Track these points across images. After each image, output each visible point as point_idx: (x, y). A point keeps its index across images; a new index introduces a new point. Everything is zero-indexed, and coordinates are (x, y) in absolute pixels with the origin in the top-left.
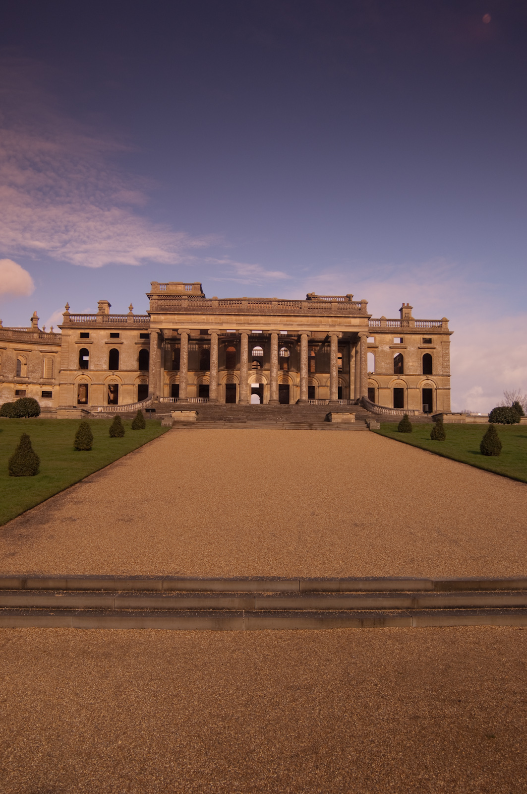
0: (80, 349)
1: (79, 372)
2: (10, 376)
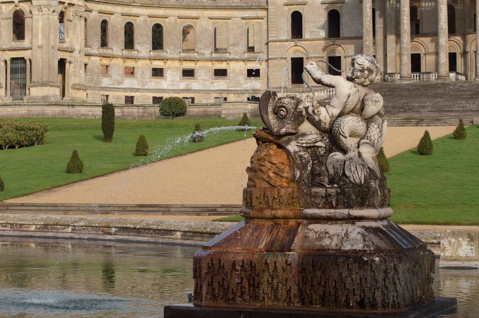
0: (291, 13)
1: (291, 42)
2: (206, 52)
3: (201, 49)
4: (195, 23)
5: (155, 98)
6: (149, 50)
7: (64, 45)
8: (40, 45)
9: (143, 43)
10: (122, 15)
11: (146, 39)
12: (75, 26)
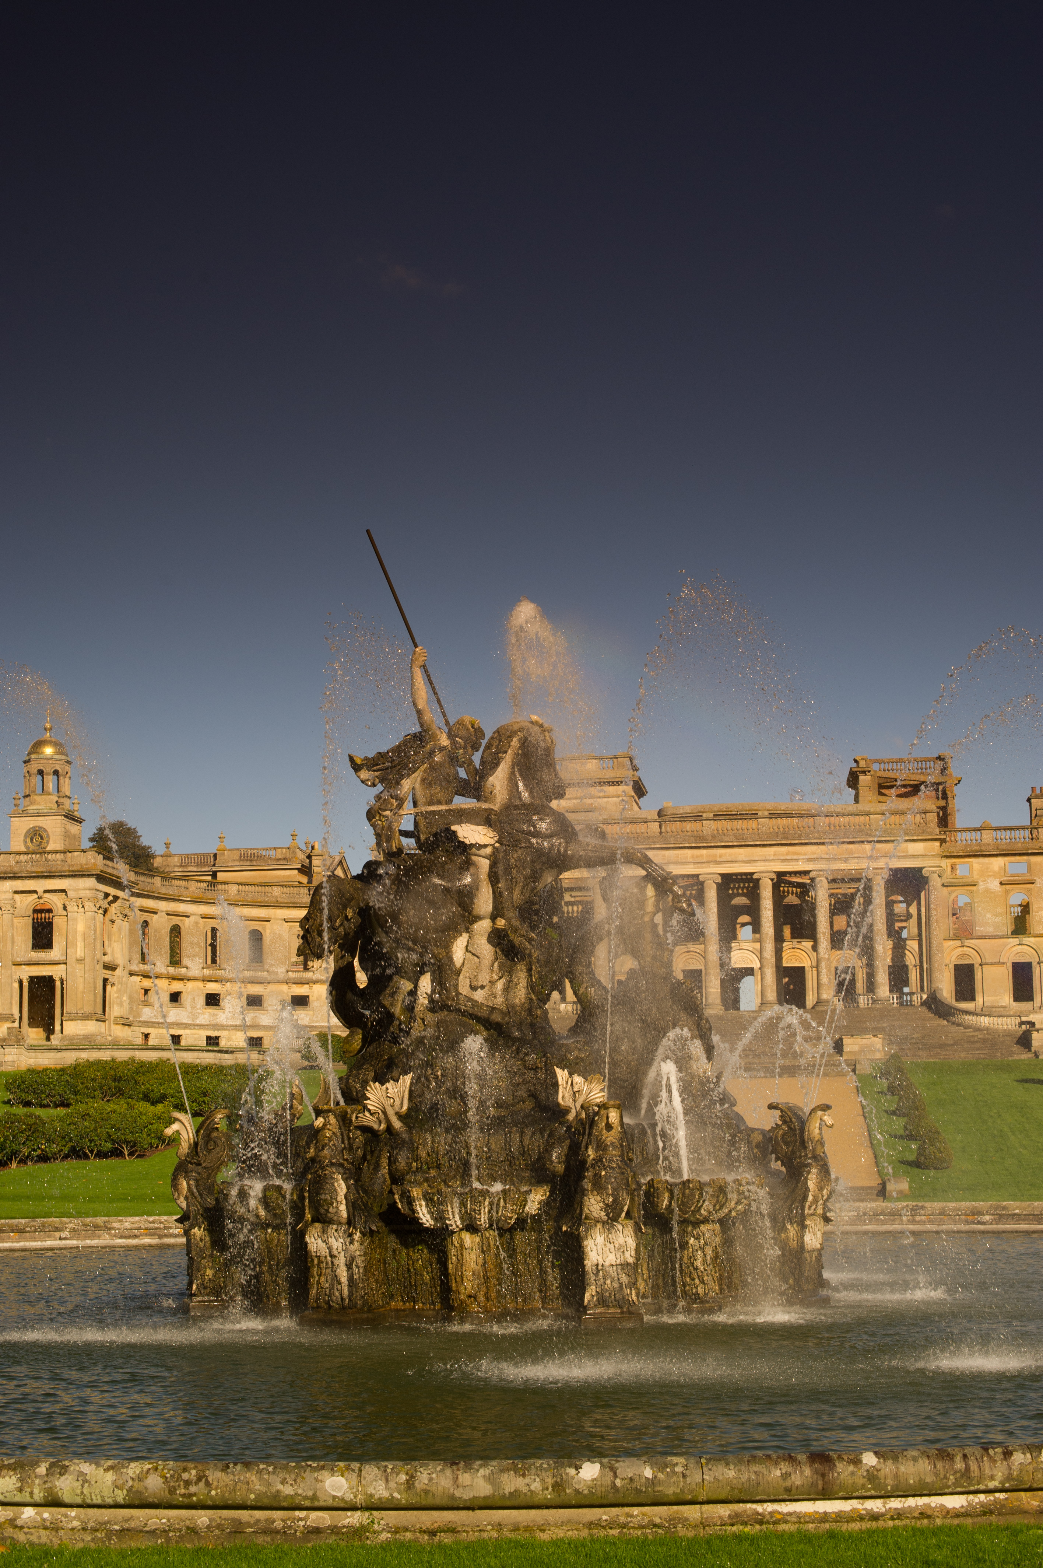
2: (279, 970)
3: (272, 965)
4: (264, 928)
5: (209, 1038)
6: (201, 966)
7: (107, 959)
8: (78, 957)
9: (194, 956)
10: (168, 914)
11: (197, 950)
12: (119, 929)
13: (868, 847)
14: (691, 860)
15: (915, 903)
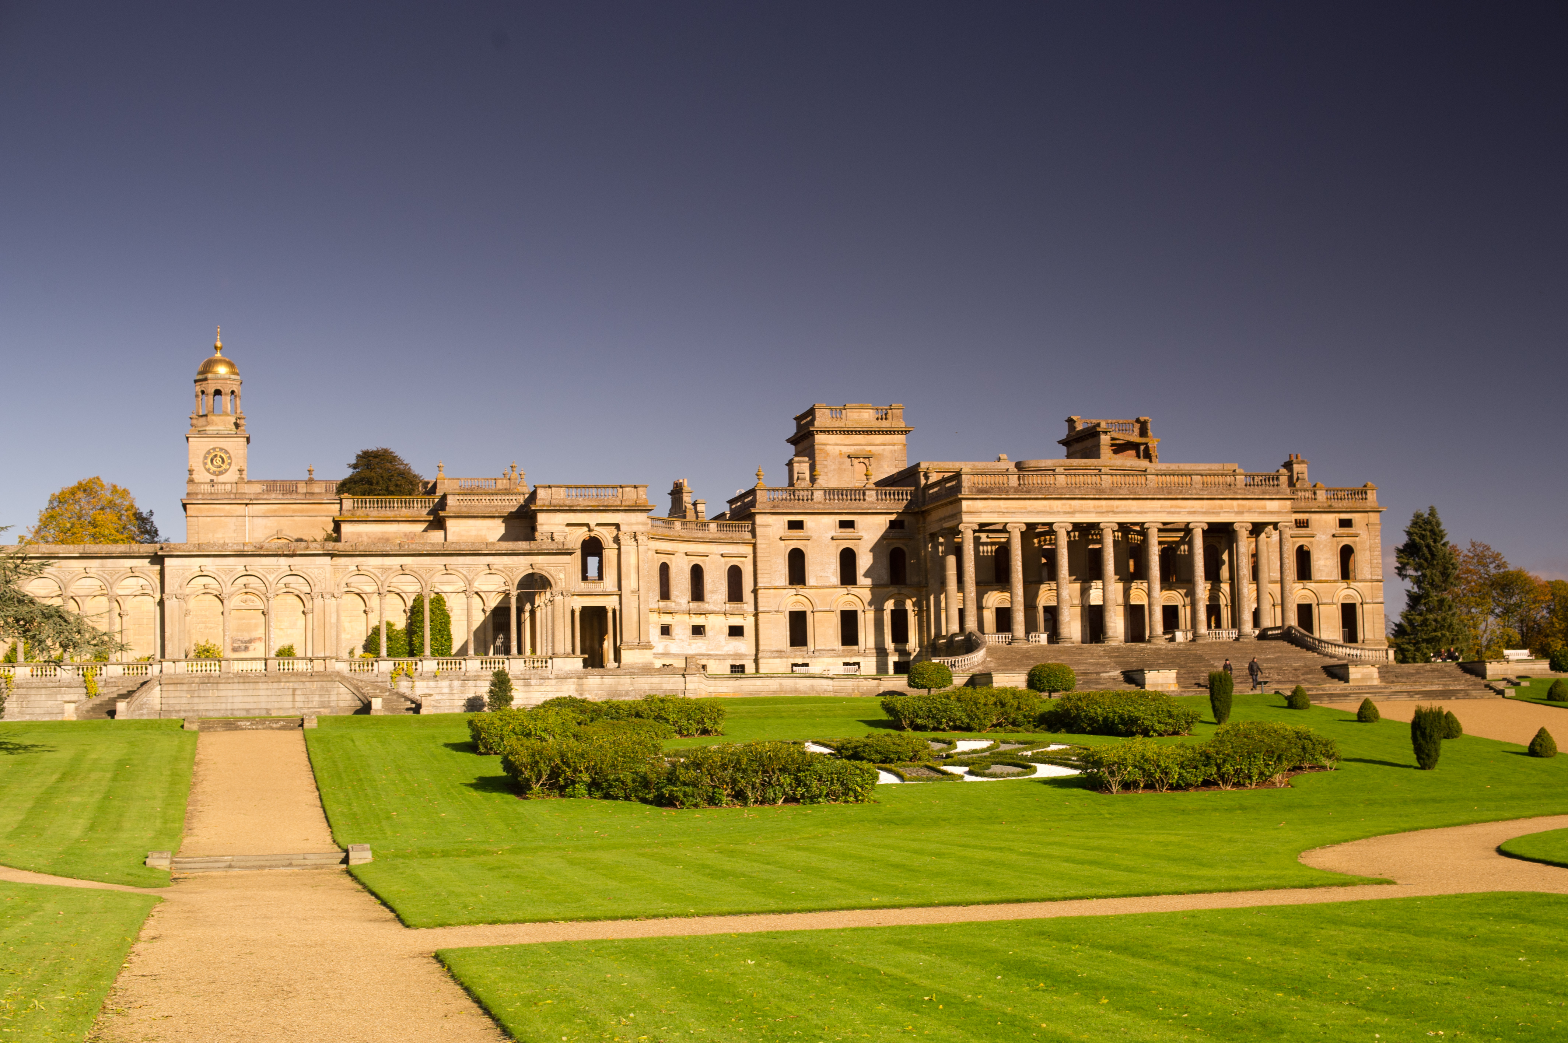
0: (788, 550)
1: (789, 590)
13: (1235, 503)
14: (1093, 510)
15: (1227, 552)
